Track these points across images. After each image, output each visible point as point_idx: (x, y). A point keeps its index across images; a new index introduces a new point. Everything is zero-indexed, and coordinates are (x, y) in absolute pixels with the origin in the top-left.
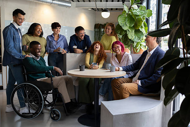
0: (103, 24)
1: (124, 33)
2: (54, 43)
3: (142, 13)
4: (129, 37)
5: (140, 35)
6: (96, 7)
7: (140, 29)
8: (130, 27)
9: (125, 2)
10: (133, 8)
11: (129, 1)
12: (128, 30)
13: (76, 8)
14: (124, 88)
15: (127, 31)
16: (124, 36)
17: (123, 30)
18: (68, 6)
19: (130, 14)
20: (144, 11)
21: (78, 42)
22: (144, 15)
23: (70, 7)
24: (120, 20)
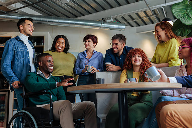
2: (85, 61)
14: (167, 114)
18: (122, 29)
21: (117, 58)
24: (175, 10)
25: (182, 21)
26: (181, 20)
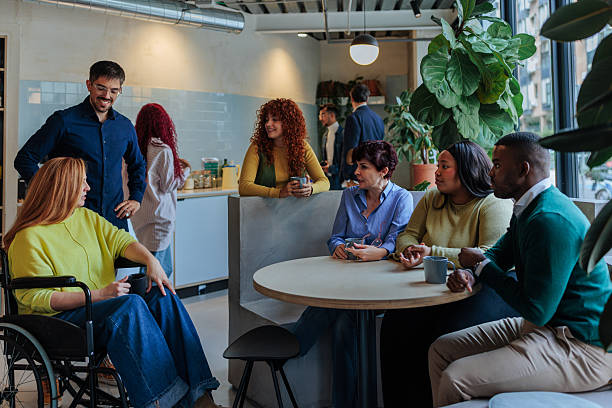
0: (346, 82)
1: (442, 119)
3: (500, 45)
4: (462, 131)
5: (501, 122)
6: (327, 29)
7: (499, 102)
8: (464, 98)
9: (421, 11)
10: (468, 29)
11: (452, 7)
12: (458, 107)
13: (258, 33)
15: (455, 109)
18: (234, 29)
19: (459, 49)
20: (506, 38)
22: (508, 53)
23: (241, 30)
24: (428, 73)
25: (439, 98)
26: (437, 96)
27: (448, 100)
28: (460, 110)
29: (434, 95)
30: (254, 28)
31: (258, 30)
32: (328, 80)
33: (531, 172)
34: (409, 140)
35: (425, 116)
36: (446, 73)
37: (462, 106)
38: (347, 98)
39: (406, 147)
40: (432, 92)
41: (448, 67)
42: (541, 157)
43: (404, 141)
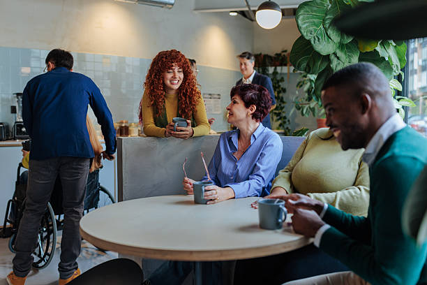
0: (273, 54)
1: (320, 66)
7: (378, 48)
8: (341, 46)
12: (335, 54)
13: (196, 12)
15: (332, 57)
16: (323, 79)
17: (318, 54)
18: (166, 4)
23: (172, 5)
24: (303, 19)
25: (314, 45)
26: (312, 42)
27: (324, 48)
28: (338, 58)
29: (309, 42)
30: (193, 9)
31: (196, 9)
32: (259, 53)
33: (374, 106)
34: (314, 98)
35: (304, 65)
36: (324, 21)
37: (339, 54)
38: (273, 68)
39: (312, 105)
40: (307, 38)
41: (326, 15)
42: (379, 85)
43: (310, 99)
